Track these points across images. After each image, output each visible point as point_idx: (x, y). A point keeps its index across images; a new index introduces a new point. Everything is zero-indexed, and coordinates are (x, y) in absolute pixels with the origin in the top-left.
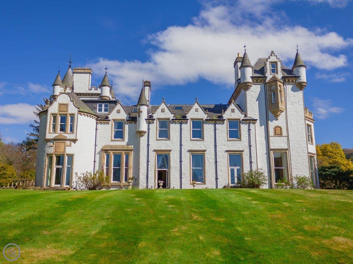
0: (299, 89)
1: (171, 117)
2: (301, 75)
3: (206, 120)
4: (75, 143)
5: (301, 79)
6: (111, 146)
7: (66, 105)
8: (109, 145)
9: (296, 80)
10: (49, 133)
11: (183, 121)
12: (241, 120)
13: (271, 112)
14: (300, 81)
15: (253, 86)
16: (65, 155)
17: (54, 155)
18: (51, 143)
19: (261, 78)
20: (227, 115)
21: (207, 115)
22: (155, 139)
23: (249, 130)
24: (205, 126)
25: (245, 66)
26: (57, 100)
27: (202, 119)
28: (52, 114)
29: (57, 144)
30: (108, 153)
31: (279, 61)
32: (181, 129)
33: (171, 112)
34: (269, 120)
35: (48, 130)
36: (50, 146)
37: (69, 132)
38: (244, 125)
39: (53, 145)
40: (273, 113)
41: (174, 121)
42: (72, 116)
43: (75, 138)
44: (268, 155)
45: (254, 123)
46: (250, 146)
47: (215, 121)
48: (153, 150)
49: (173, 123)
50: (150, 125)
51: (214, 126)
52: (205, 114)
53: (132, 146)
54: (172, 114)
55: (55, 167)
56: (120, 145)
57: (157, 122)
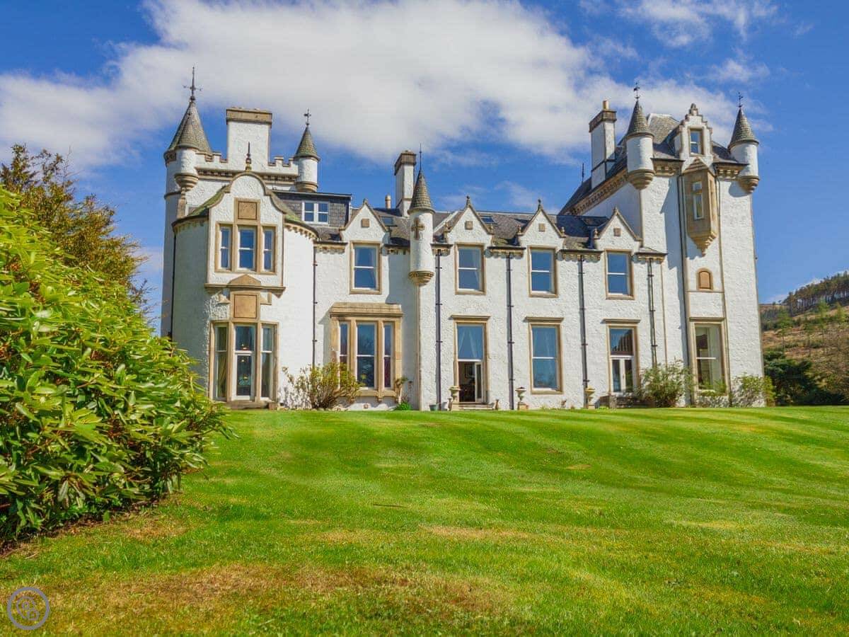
0: (743, 192)
1: (487, 240)
2: (750, 162)
3: (563, 251)
4: (279, 296)
5: (750, 170)
6: (353, 306)
7: (255, 205)
8: (345, 304)
9: (739, 172)
10: (216, 271)
11: (514, 251)
12: (633, 254)
13: (692, 238)
14: (747, 174)
15: (655, 178)
16: (260, 326)
17: (233, 325)
18: (222, 296)
19: (673, 163)
20: (605, 241)
21: (563, 239)
22: (454, 292)
23: (650, 276)
24: (559, 263)
25: (639, 133)
26: (231, 191)
27: (554, 249)
28: (221, 225)
29: (238, 298)
30: (344, 321)
31: (708, 128)
32: (509, 270)
33: (487, 231)
34: (687, 257)
35: (213, 264)
36: (221, 302)
37: (263, 269)
38: (639, 264)
39: (228, 301)
40: (695, 240)
41: (495, 250)
42: (271, 231)
43: (279, 285)
44: (684, 331)
45: (660, 262)
46: (652, 312)
47: (582, 254)
48: (449, 316)
49: (492, 255)
50: (441, 258)
51: (578, 264)
52: (560, 237)
53: (400, 306)
54: (489, 233)
55: (236, 353)
56: (372, 304)
57: (455, 253)
